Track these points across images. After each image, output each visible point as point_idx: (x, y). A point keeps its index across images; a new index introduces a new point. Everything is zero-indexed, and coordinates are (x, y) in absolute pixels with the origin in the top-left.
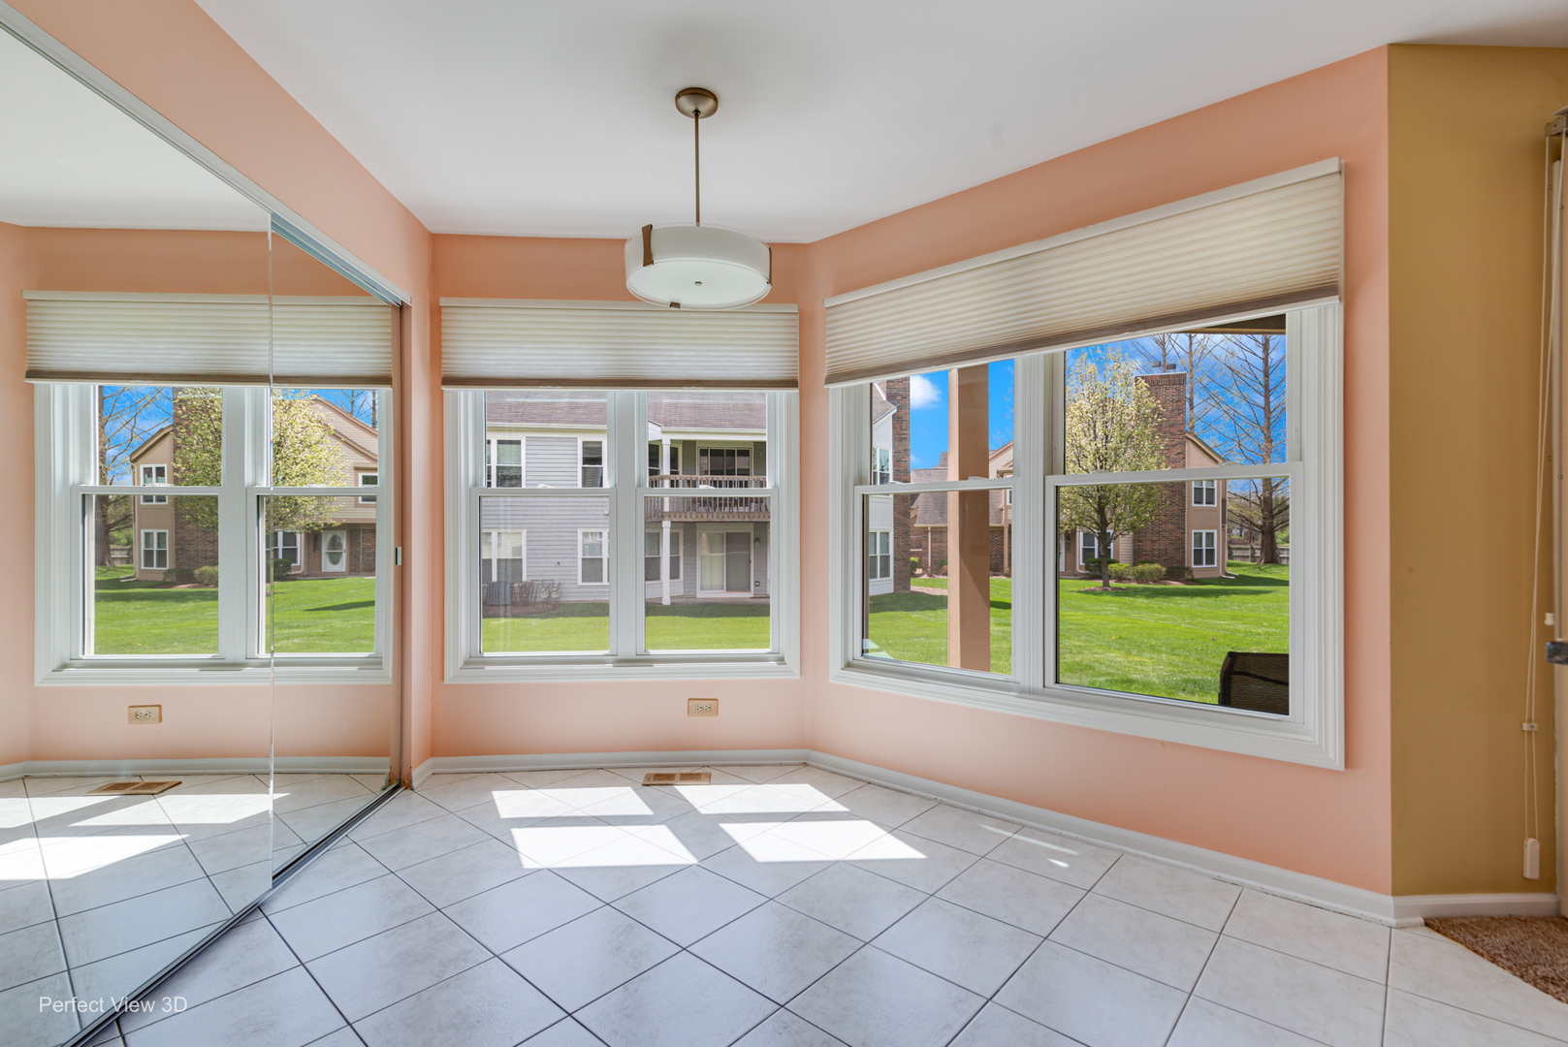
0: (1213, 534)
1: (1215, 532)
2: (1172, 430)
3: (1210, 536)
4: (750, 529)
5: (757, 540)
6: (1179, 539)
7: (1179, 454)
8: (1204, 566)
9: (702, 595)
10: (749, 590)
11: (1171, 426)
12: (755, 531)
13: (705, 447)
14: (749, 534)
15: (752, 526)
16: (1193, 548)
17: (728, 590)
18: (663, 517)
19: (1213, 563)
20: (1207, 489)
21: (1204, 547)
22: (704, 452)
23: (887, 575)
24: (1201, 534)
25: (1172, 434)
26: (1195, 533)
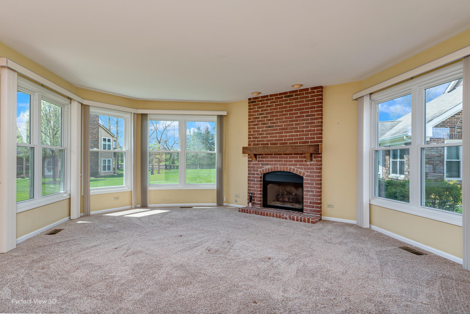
0: (110, 160)
1: (111, 159)
2: (94, 123)
3: (109, 161)
6: (96, 162)
7: (97, 131)
8: (107, 171)
11: (94, 121)
16: (102, 165)
19: (110, 170)
20: (108, 144)
21: (107, 165)
24: (106, 160)
25: (94, 124)
26: (103, 160)
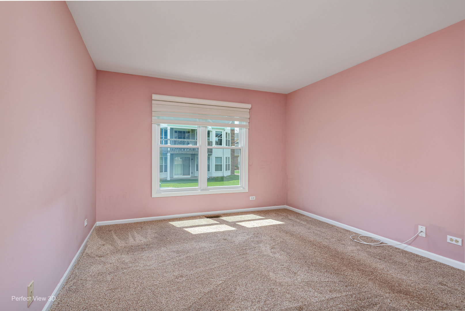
4: (190, 156)
5: (192, 159)
9: (175, 177)
10: (189, 175)
12: (191, 157)
13: (176, 130)
14: (190, 158)
15: (190, 155)
17: (183, 175)
18: (168, 152)
22: (176, 132)
23: (229, 170)
